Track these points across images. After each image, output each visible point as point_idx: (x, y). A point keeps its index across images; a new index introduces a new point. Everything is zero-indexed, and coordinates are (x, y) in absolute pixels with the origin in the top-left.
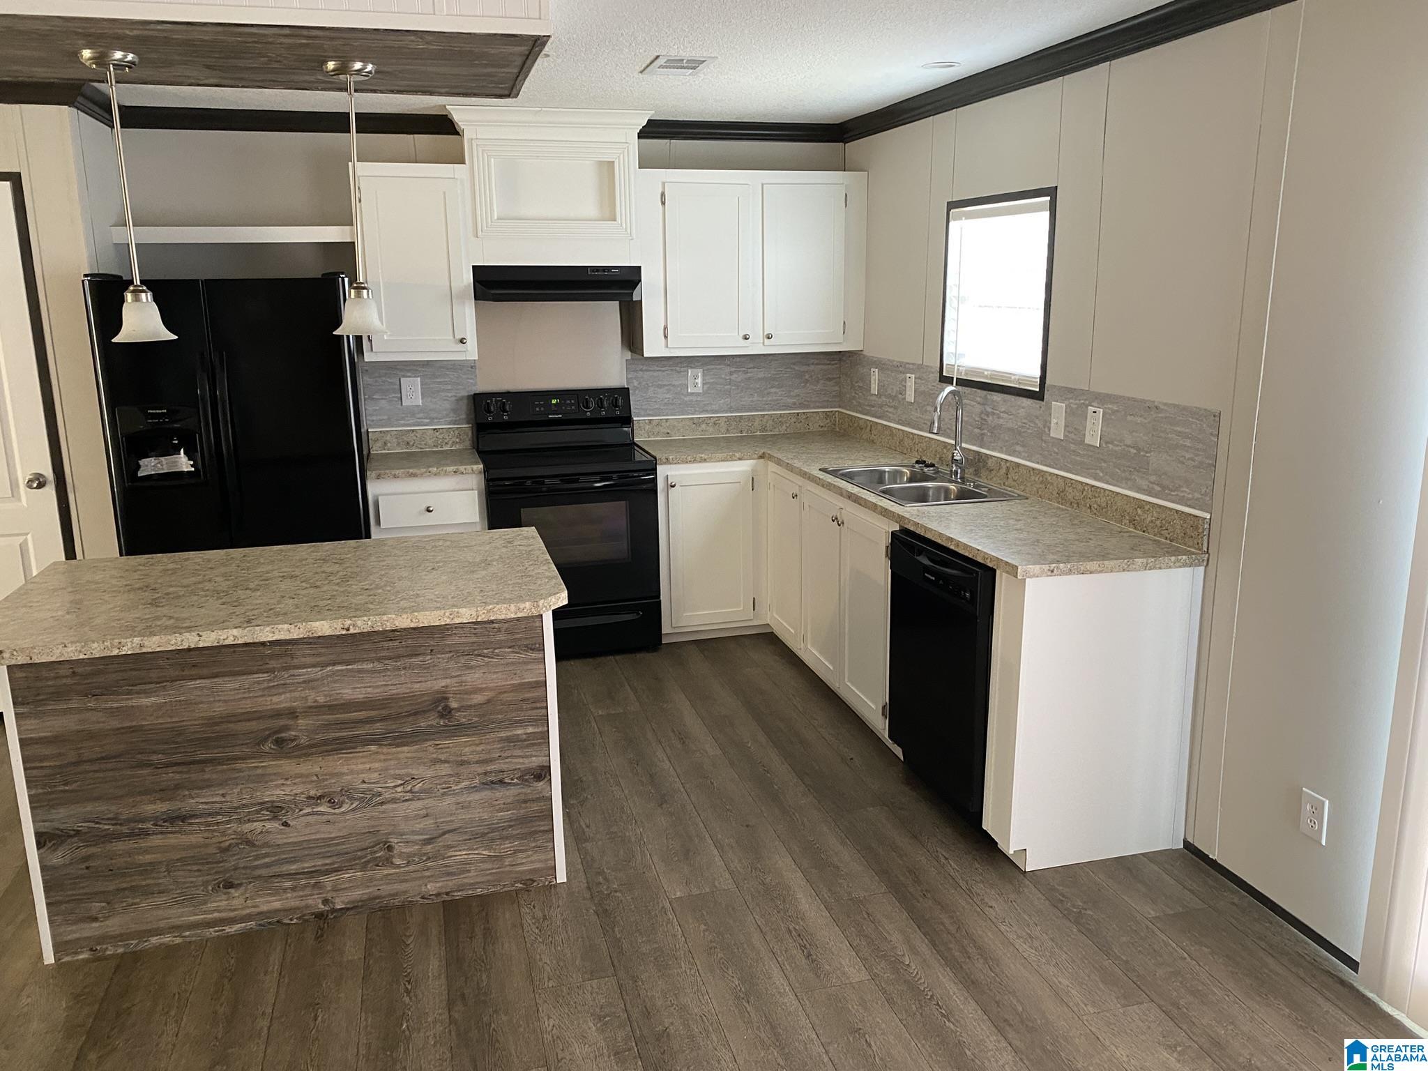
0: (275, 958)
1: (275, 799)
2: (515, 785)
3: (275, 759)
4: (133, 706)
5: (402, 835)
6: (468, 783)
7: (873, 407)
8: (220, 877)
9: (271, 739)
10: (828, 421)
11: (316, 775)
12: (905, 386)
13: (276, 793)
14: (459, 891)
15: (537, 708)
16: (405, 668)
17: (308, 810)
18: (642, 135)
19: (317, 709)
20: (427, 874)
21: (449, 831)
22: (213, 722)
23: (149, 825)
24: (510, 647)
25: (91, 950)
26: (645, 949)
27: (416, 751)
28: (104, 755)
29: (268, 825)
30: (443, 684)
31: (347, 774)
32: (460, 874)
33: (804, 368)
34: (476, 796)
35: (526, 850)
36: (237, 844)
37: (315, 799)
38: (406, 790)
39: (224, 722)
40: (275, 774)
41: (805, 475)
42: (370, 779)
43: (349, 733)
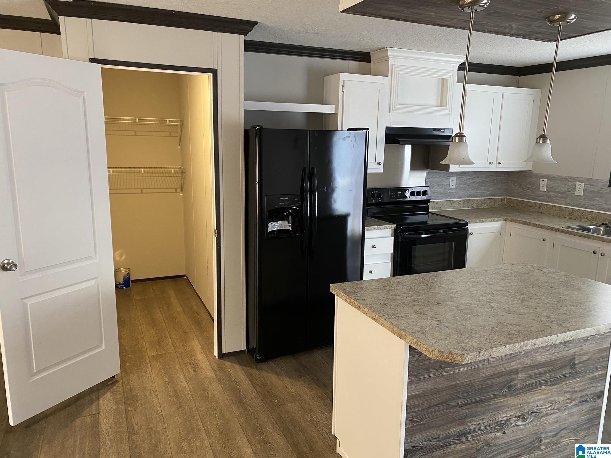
1: (502, 419)
2: (590, 402)
3: (507, 397)
4: (456, 373)
5: (546, 433)
6: (575, 402)
7: (543, 197)
9: (506, 387)
10: (502, 202)
11: (520, 404)
12: (575, 188)
13: (503, 416)
15: (605, 361)
17: (514, 424)
19: (526, 368)
20: (552, 452)
21: (563, 429)
22: (485, 379)
23: (451, 440)
27: (559, 387)
29: (497, 434)
30: (575, 351)
31: (532, 402)
32: (563, 451)
34: (576, 409)
35: (588, 435)
36: (484, 446)
37: (517, 418)
38: (552, 408)
39: (489, 379)
40: (504, 406)
41: (557, 230)
42: (540, 404)
43: (537, 380)
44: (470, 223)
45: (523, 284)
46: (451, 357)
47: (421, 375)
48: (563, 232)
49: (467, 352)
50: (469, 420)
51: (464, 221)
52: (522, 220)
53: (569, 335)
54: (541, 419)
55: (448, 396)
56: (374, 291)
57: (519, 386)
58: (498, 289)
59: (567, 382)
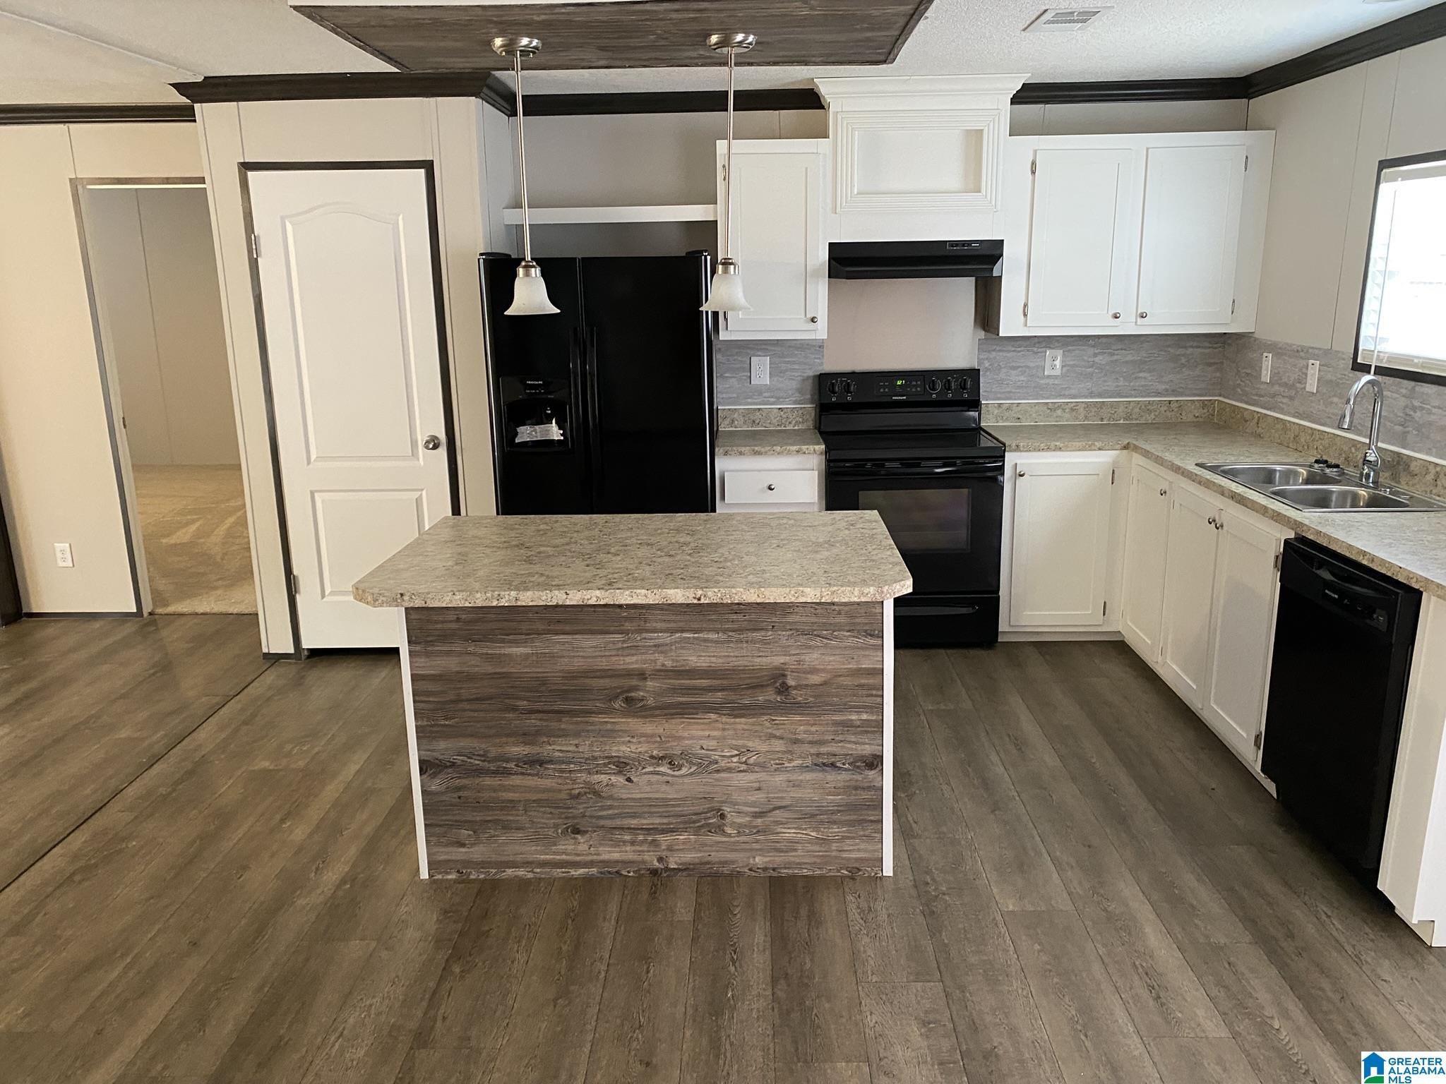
0: (613, 908)
1: (621, 754)
2: (846, 770)
3: (624, 716)
4: (504, 654)
5: (735, 805)
6: (801, 762)
7: (1263, 396)
8: (570, 823)
9: (621, 697)
10: (1205, 411)
11: (660, 737)
12: (1306, 374)
13: (623, 749)
14: (785, 868)
15: (872, 695)
16: (747, 642)
18: (1017, 99)
19: (664, 673)
20: (755, 846)
21: (780, 808)
22: (572, 676)
23: (512, 765)
24: (849, 631)
25: (458, 872)
26: (973, 959)
27: (753, 725)
28: (479, 696)
30: (782, 661)
31: (688, 739)
32: (787, 852)
33: (1180, 351)
34: (808, 776)
35: (853, 838)
36: (586, 793)
37: (657, 759)
38: (741, 761)
39: (581, 677)
40: (625, 731)
42: (708, 746)
43: (692, 699)
44: (1018, 449)
47: (432, 646)
50: (545, 739)
54: (716, 775)
55: (494, 690)
57: (650, 702)
59: (773, 718)
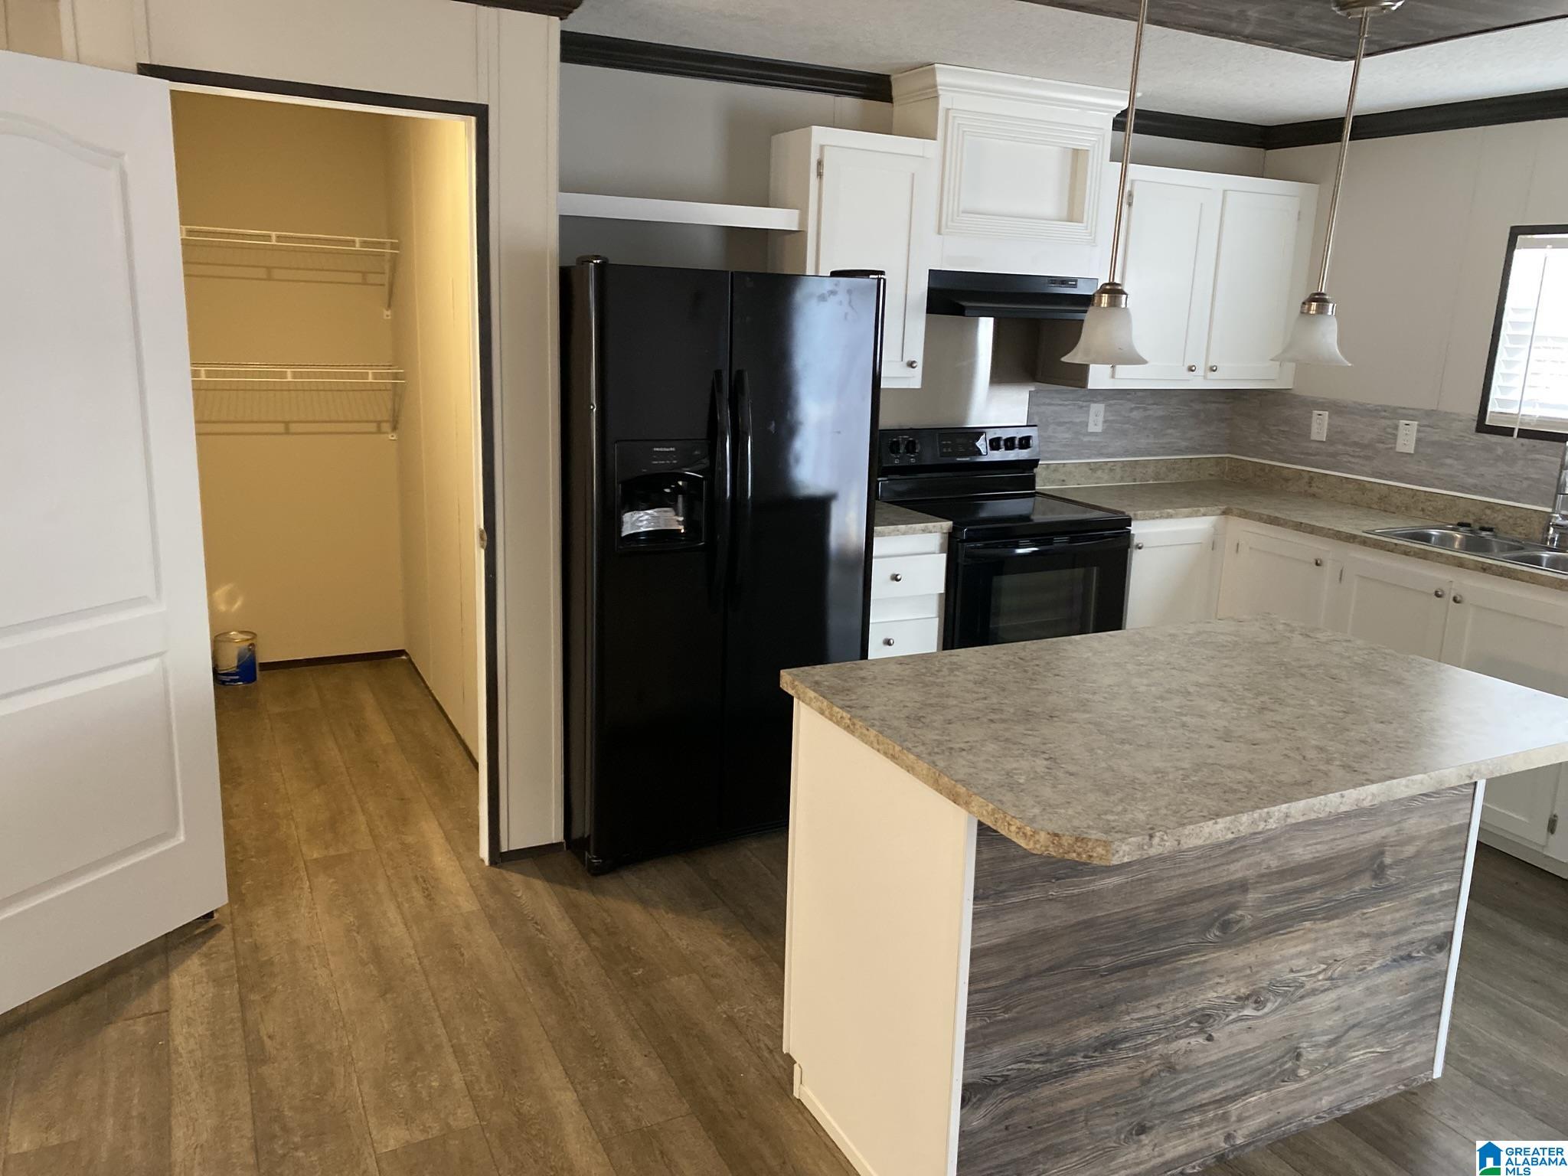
1: (1206, 1004)
2: (1418, 959)
3: (1217, 949)
4: (1093, 891)
5: (1311, 1038)
6: (1380, 962)
7: (1317, 455)
8: (1138, 1120)
9: (1217, 924)
10: (1218, 469)
11: (1251, 967)
12: (1395, 434)
13: (1209, 996)
14: (1350, 1103)
17: (1234, 1016)
19: (1268, 877)
20: (1324, 1085)
21: (1354, 1026)
22: (1167, 906)
23: (1079, 1058)
27: (1345, 924)
28: (1052, 963)
29: (1193, 1041)
31: (1278, 962)
32: (1353, 1080)
34: (1385, 977)
35: (1413, 1042)
36: (1160, 1071)
37: (1243, 999)
38: (1327, 977)
39: (1178, 905)
40: (1213, 971)
41: (1351, 538)
42: (1298, 966)
43: (1291, 907)
44: (1137, 519)
45: (1261, 668)
46: (1080, 847)
47: (1005, 897)
48: (1364, 542)
49: (1119, 836)
50: (1124, 1007)
51: (1123, 513)
52: (1266, 512)
53: (1368, 794)
54: (1300, 1003)
55: (1071, 950)
56: (890, 686)
57: (1248, 922)
58: (1202, 680)
59: (1365, 911)
